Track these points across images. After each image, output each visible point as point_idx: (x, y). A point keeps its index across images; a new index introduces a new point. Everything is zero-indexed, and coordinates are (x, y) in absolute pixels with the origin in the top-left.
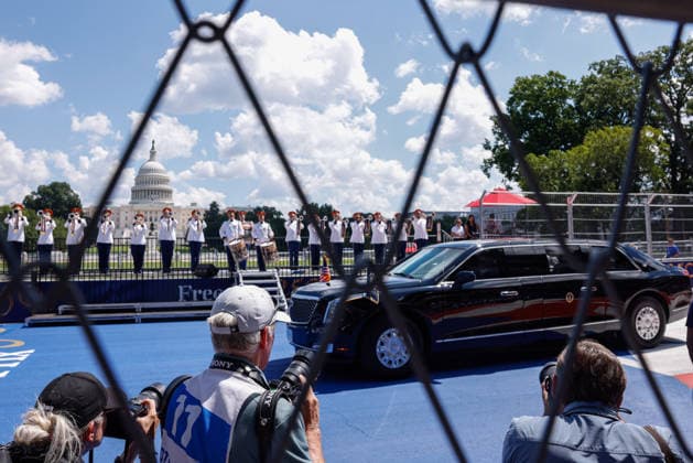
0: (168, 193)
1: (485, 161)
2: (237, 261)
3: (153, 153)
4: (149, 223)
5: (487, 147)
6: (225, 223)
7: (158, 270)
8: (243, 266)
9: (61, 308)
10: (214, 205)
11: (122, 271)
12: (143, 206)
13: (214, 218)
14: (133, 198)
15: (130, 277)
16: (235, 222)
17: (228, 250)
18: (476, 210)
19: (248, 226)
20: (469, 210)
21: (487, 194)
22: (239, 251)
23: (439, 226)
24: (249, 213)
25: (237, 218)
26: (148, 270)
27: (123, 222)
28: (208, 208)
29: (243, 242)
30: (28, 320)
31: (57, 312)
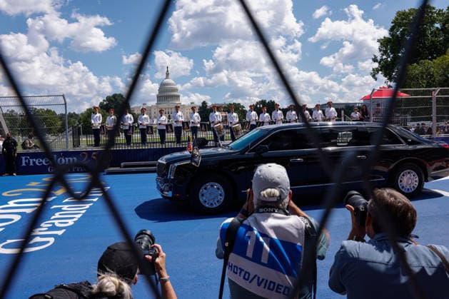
0: (178, 97)
1: (373, 70)
2: (219, 136)
3: (167, 74)
4: (167, 115)
5: (375, 60)
6: (211, 114)
7: (174, 142)
8: (222, 139)
9: (122, 164)
10: (204, 103)
11: (154, 143)
12: (164, 105)
13: (205, 111)
14: (158, 101)
15: (158, 146)
16: (217, 113)
17: (213, 130)
18: (368, 102)
19: (224, 114)
20: (362, 101)
21: (375, 91)
22: (220, 130)
23: (343, 112)
24: (225, 107)
25: (218, 111)
26: (168, 142)
27: (153, 115)
28: (201, 105)
29: (222, 125)
30: (106, 170)
31: (120, 166)
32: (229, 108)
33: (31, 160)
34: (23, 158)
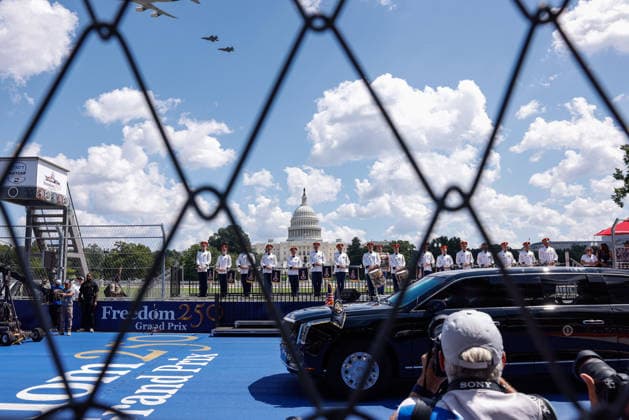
0: (317, 231)
1: (616, 191)
2: (376, 287)
3: (304, 199)
4: (303, 256)
5: (618, 176)
6: (365, 255)
7: (310, 294)
8: (381, 291)
9: (237, 323)
10: (356, 241)
11: (282, 294)
12: (297, 243)
13: (356, 251)
14: (289, 236)
15: (288, 299)
16: (374, 254)
17: (367, 278)
18: (608, 239)
19: (384, 256)
20: (600, 238)
21: (619, 222)
22: (377, 279)
23: (567, 255)
24: (386, 247)
26: (302, 294)
27: (282, 257)
28: (351, 243)
29: (380, 271)
30: (213, 331)
31: (233, 326)
32: (392, 248)
33: (114, 312)
34: (105, 308)
